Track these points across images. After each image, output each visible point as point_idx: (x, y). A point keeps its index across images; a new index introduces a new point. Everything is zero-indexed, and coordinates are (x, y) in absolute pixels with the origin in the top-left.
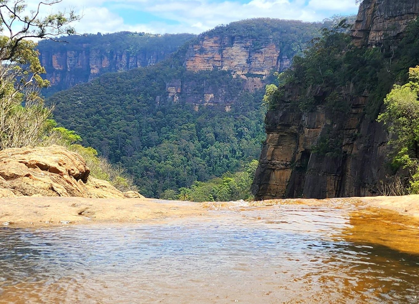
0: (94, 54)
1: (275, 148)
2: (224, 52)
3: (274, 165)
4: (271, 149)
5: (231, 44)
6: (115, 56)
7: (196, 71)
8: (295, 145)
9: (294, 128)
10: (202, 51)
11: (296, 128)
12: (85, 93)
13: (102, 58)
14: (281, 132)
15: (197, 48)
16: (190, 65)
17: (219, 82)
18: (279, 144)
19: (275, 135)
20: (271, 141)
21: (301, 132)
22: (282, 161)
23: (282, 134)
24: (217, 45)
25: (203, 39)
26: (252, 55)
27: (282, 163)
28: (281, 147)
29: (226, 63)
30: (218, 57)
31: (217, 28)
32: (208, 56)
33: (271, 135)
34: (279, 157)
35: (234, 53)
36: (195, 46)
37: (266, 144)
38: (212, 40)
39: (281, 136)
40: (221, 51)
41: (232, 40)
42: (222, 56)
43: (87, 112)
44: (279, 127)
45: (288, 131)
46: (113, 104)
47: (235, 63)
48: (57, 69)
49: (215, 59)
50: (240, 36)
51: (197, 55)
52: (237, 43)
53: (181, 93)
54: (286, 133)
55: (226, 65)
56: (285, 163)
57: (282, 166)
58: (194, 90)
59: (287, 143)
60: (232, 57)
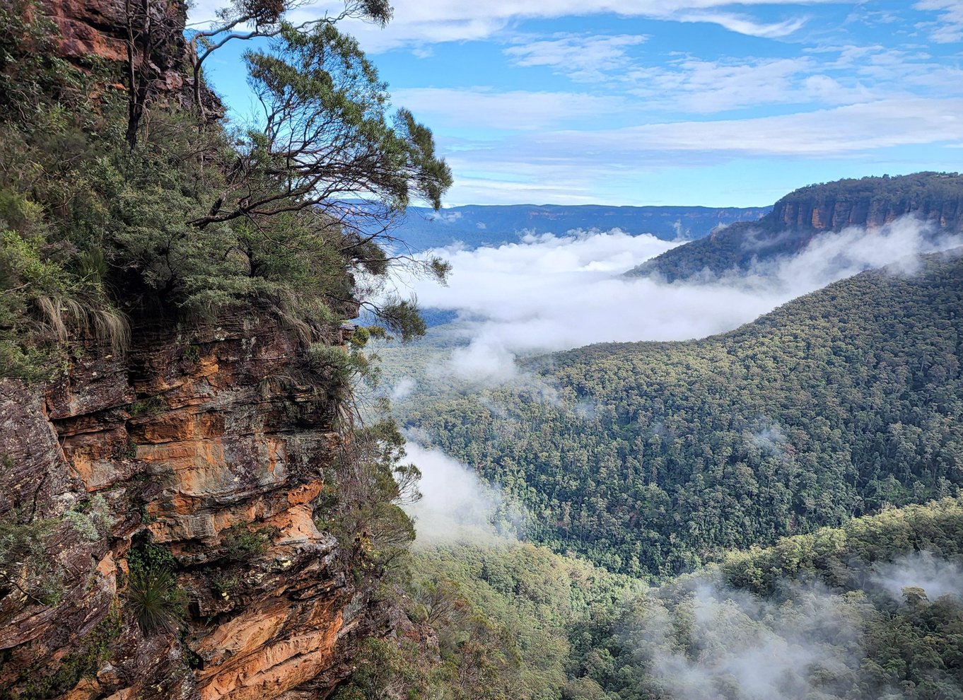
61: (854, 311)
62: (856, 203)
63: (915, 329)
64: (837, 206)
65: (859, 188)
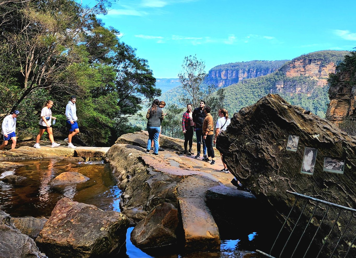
0: (241, 71)
1: (336, 108)
2: (306, 67)
3: (335, 118)
4: (333, 109)
5: (310, 63)
6: (250, 72)
7: (291, 77)
8: (348, 107)
9: (347, 97)
10: (294, 67)
11: (349, 97)
12: (236, 89)
13: (244, 73)
14: (339, 99)
15: (292, 65)
16: (288, 74)
17: (304, 81)
18: (338, 105)
19: (335, 101)
20: (333, 104)
21: (352, 99)
22: (340, 116)
23: (340, 100)
24: (302, 64)
25: (295, 62)
26: (321, 68)
27: (341, 117)
28: (339, 108)
29: (307, 72)
30: (302, 69)
31: (302, 56)
32: (297, 69)
33: (332, 101)
34: (338, 114)
35: (311, 68)
36: (290, 65)
37: (329, 106)
38: (299, 62)
39: (340, 101)
40: (304, 67)
41: (310, 61)
42: (305, 69)
43: (236, 97)
44: (337, 96)
45: (343, 98)
46: (249, 93)
47: (312, 72)
48: (223, 78)
49: (301, 71)
50: (314, 59)
51: (291, 69)
52: (313, 63)
53: (283, 88)
54: (342, 99)
55: (307, 74)
56: (342, 117)
57: (340, 119)
58: (290, 86)
59: (343, 105)
60: (310, 69)
61: (229, 97)
62: (235, 70)
63: (249, 102)
64: (228, 71)
65: (235, 65)
